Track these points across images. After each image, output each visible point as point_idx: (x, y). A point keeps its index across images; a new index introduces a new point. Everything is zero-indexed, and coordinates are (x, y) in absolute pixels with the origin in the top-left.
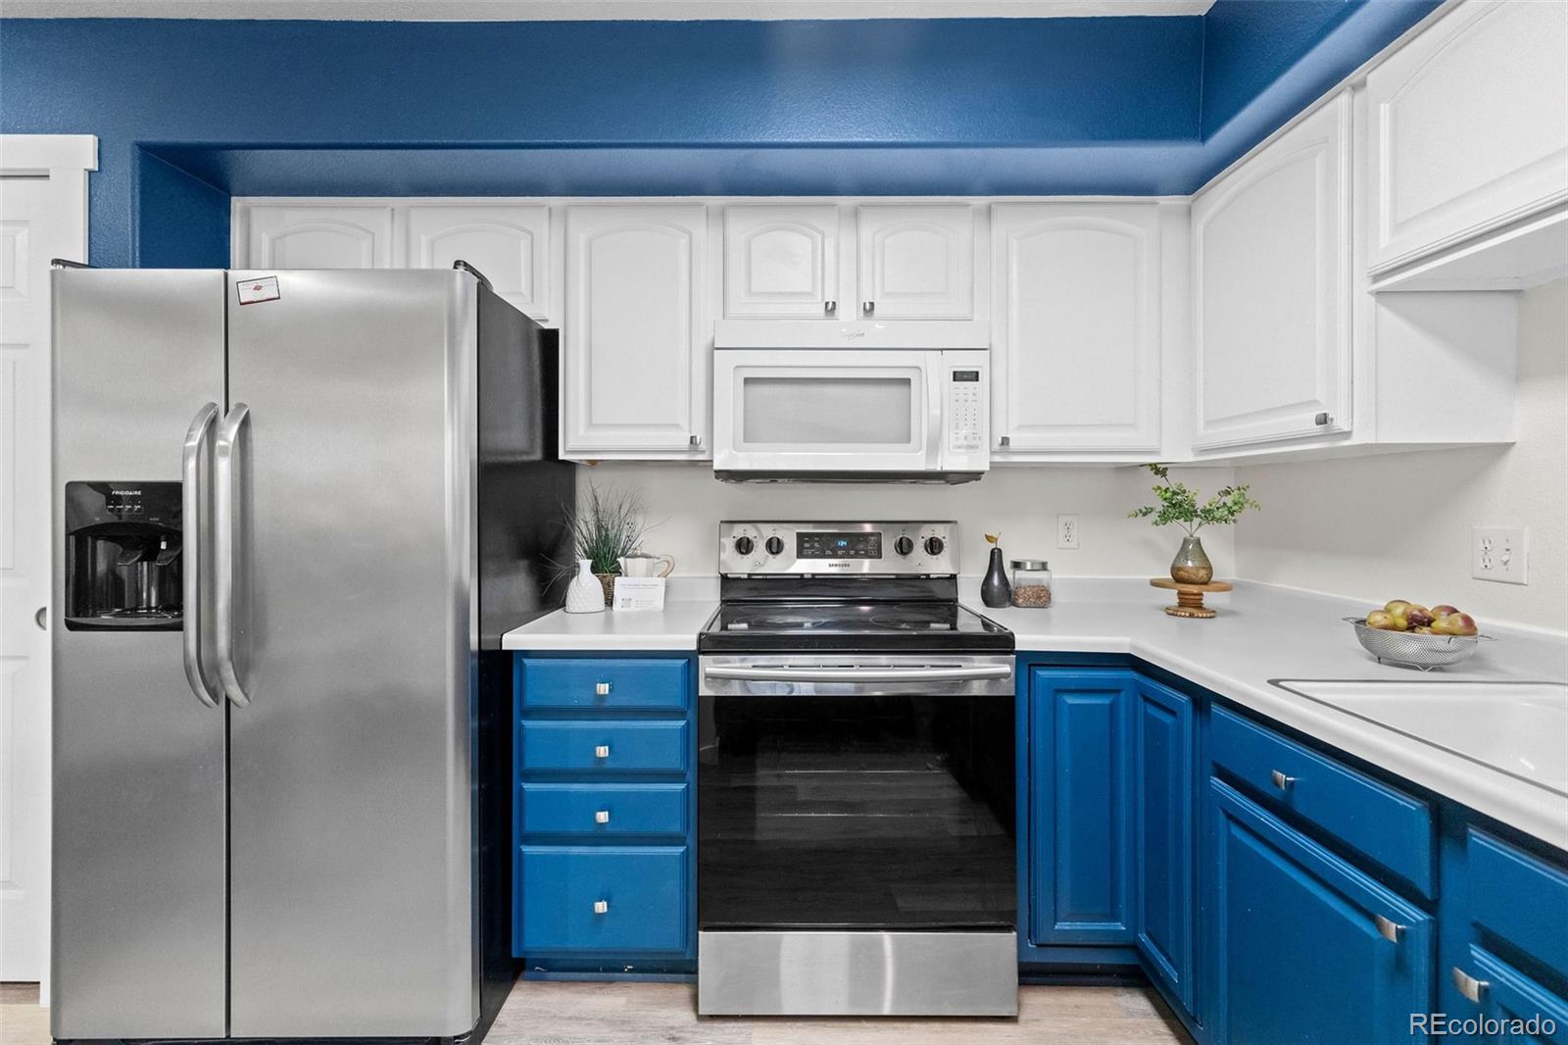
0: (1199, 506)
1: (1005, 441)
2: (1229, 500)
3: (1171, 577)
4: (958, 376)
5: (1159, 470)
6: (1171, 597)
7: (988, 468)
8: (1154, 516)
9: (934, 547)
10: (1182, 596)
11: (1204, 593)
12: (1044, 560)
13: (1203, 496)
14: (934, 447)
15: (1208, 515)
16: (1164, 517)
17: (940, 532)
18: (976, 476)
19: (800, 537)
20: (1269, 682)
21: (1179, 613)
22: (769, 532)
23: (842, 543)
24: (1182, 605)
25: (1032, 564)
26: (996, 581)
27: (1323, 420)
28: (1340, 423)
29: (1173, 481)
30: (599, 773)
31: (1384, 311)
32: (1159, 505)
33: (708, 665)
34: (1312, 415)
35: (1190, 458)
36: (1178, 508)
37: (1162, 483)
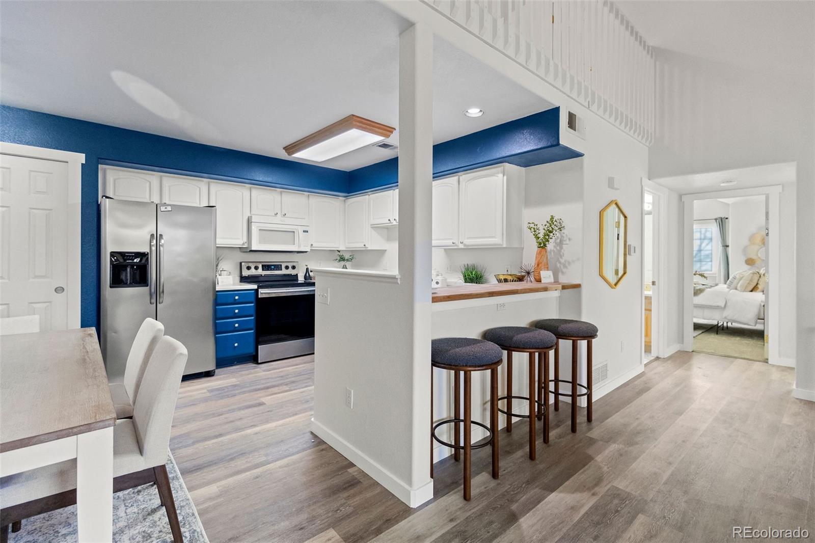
0: (346, 259)
1: (312, 245)
2: (351, 257)
4: (304, 231)
5: (339, 251)
7: (309, 250)
8: (338, 261)
9: (294, 267)
13: (347, 256)
14: (299, 246)
15: (347, 260)
16: (340, 261)
17: (294, 264)
18: (306, 252)
19: (263, 266)
22: (255, 265)
23: (273, 267)
26: (307, 275)
27: (365, 245)
28: (367, 246)
29: (341, 254)
30: (236, 316)
31: (372, 230)
32: (339, 258)
33: (261, 291)
34: (363, 244)
35: (344, 249)
36: (342, 259)
37: (339, 253)
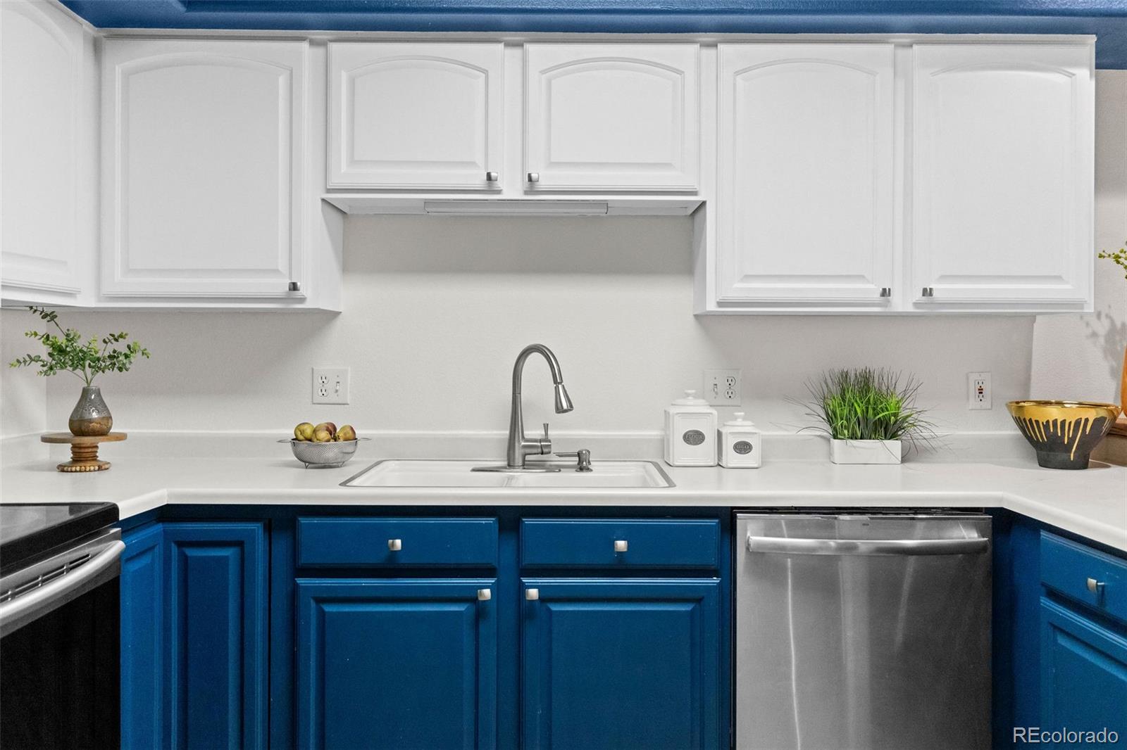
3: (69, 431)
10: (77, 450)
11: (99, 445)
20: (340, 485)
21: (74, 469)
24: (76, 460)
27: (294, 287)
28: (302, 291)
34: (286, 282)
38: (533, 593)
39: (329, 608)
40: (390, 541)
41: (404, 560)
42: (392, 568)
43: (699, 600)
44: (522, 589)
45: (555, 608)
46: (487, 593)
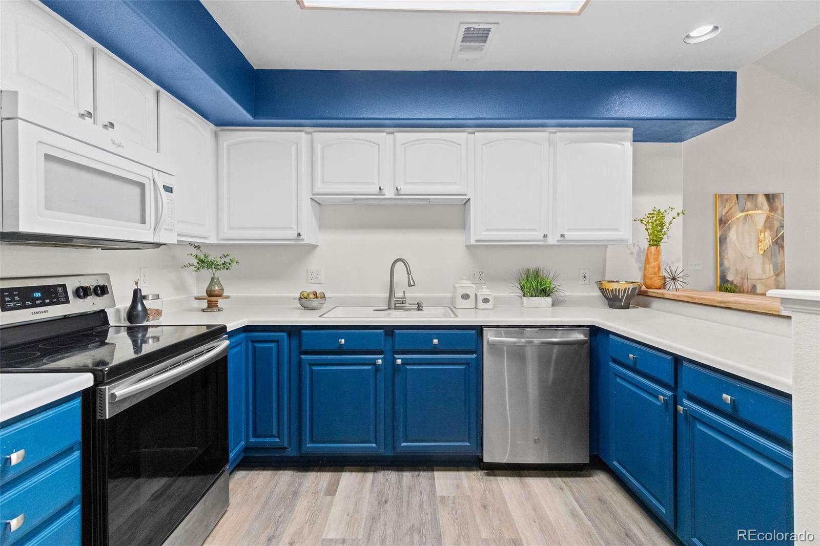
2: (227, 260)
3: (206, 295)
4: (165, 188)
5: (196, 246)
6: (204, 304)
8: (193, 268)
10: (209, 303)
11: (218, 300)
12: (158, 294)
16: (199, 268)
17: (101, 281)
20: (319, 317)
21: (208, 311)
23: (37, 294)
24: (209, 307)
25: (153, 295)
26: (139, 308)
27: (299, 235)
38: (399, 361)
39: (315, 368)
40: (340, 340)
41: (345, 348)
42: (340, 351)
43: (467, 364)
44: (394, 359)
45: (408, 367)
46: (380, 361)
